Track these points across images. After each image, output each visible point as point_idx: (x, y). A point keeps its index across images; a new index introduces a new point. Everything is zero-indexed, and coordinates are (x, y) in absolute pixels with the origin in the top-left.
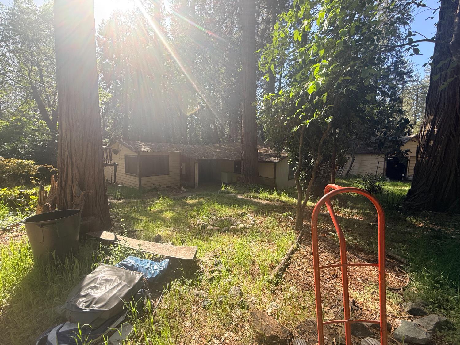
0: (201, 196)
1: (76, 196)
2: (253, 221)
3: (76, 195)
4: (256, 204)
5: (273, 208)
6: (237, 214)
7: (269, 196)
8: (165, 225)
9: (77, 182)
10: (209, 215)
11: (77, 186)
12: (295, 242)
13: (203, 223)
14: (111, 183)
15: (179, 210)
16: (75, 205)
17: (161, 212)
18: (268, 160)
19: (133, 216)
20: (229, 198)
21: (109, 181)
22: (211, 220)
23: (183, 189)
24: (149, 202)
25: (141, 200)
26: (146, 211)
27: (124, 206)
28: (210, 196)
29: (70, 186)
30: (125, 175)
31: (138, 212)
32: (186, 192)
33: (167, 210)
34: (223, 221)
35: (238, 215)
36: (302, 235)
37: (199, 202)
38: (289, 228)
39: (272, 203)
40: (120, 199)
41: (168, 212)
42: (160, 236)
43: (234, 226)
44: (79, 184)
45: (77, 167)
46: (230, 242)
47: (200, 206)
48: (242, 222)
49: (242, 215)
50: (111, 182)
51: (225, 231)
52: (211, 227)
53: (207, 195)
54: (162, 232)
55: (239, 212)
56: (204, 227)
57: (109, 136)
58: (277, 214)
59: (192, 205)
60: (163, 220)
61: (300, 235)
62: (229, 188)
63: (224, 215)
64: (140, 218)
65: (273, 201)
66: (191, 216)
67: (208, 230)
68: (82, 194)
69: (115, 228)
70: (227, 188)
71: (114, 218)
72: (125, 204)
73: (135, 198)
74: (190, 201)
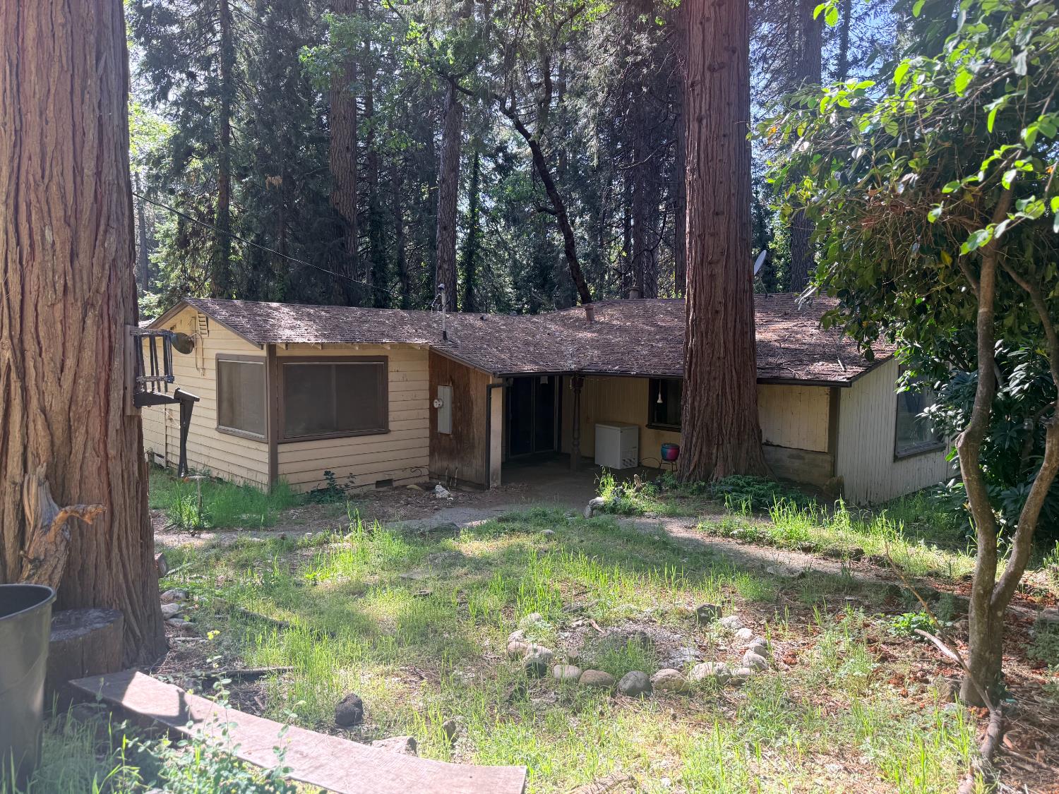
0: (517, 525)
1: (36, 526)
2: (757, 650)
3: (36, 520)
4: (759, 569)
5: (838, 590)
6: (681, 612)
7: (814, 533)
8: (376, 653)
9: (41, 470)
10: (557, 612)
11: (39, 484)
12: (977, 763)
13: (534, 648)
14: (164, 464)
15: (430, 583)
16: (31, 562)
17: (359, 591)
18: (801, 375)
19: (245, 605)
20: (632, 538)
21: (157, 459)
22: (567, 634)
23: (441, 491)
24: (307, 546)
25: (276, 536)
26: (299, 585)
27: (212, 561)
28: (554, 523)
29: (15, 483)
30: (217, 435)
31: (268, 589)
32: (455, 504)
33: (382, 582)
34: (621, 641)
35: (683, 616)
36: (1003, 728)
37: (512, 553)
38: (932, 692)
39: (832, 566)
40: (199, 529)
41: (388, 594)
42: (359, 704)
43: (671, 671)
44: (47, 477)
45: (43, 411)
46: (659, 748)
47: (515, 569)
48: (705, 652)
49: (705, 617)
50: (162, 462)
51: (633, 693)
52: (572, 671)
53: (544, 519)
54: (365, 680)
55: (689, 600)
56: (539, 669)
57: (159, 284)
58: (861, 617)
59: (481, 564)
60: (365, 629)
61: (992, 729)
62: (630, 492)
63: (623, 615)
64: (275, 618)
65: (836, 554)
66: (480, 612)
67: (558, 681)
68: (57, 518)
69: (181, 657)
70: (622, 491)
71: (175, 616)
72: (214, 554)
73: (254, 527)
74: (472, 547)
